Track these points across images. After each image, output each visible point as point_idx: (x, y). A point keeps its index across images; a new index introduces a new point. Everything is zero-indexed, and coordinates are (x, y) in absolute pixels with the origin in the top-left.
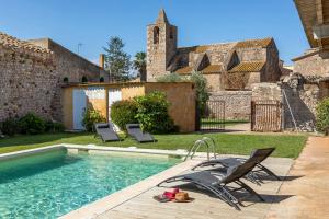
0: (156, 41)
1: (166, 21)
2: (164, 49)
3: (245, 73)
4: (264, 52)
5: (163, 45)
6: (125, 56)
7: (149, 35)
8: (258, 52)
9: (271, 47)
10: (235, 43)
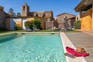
0: (24, 10)
1: (27, 5)
2: (26, 12)
3: (47, 18)
4: (51, 14)
5: (26, 11)
6: (14, 13)
7: (22, 8)
8: (49, 14)
9: (52, 13)
10: (44, 11)
